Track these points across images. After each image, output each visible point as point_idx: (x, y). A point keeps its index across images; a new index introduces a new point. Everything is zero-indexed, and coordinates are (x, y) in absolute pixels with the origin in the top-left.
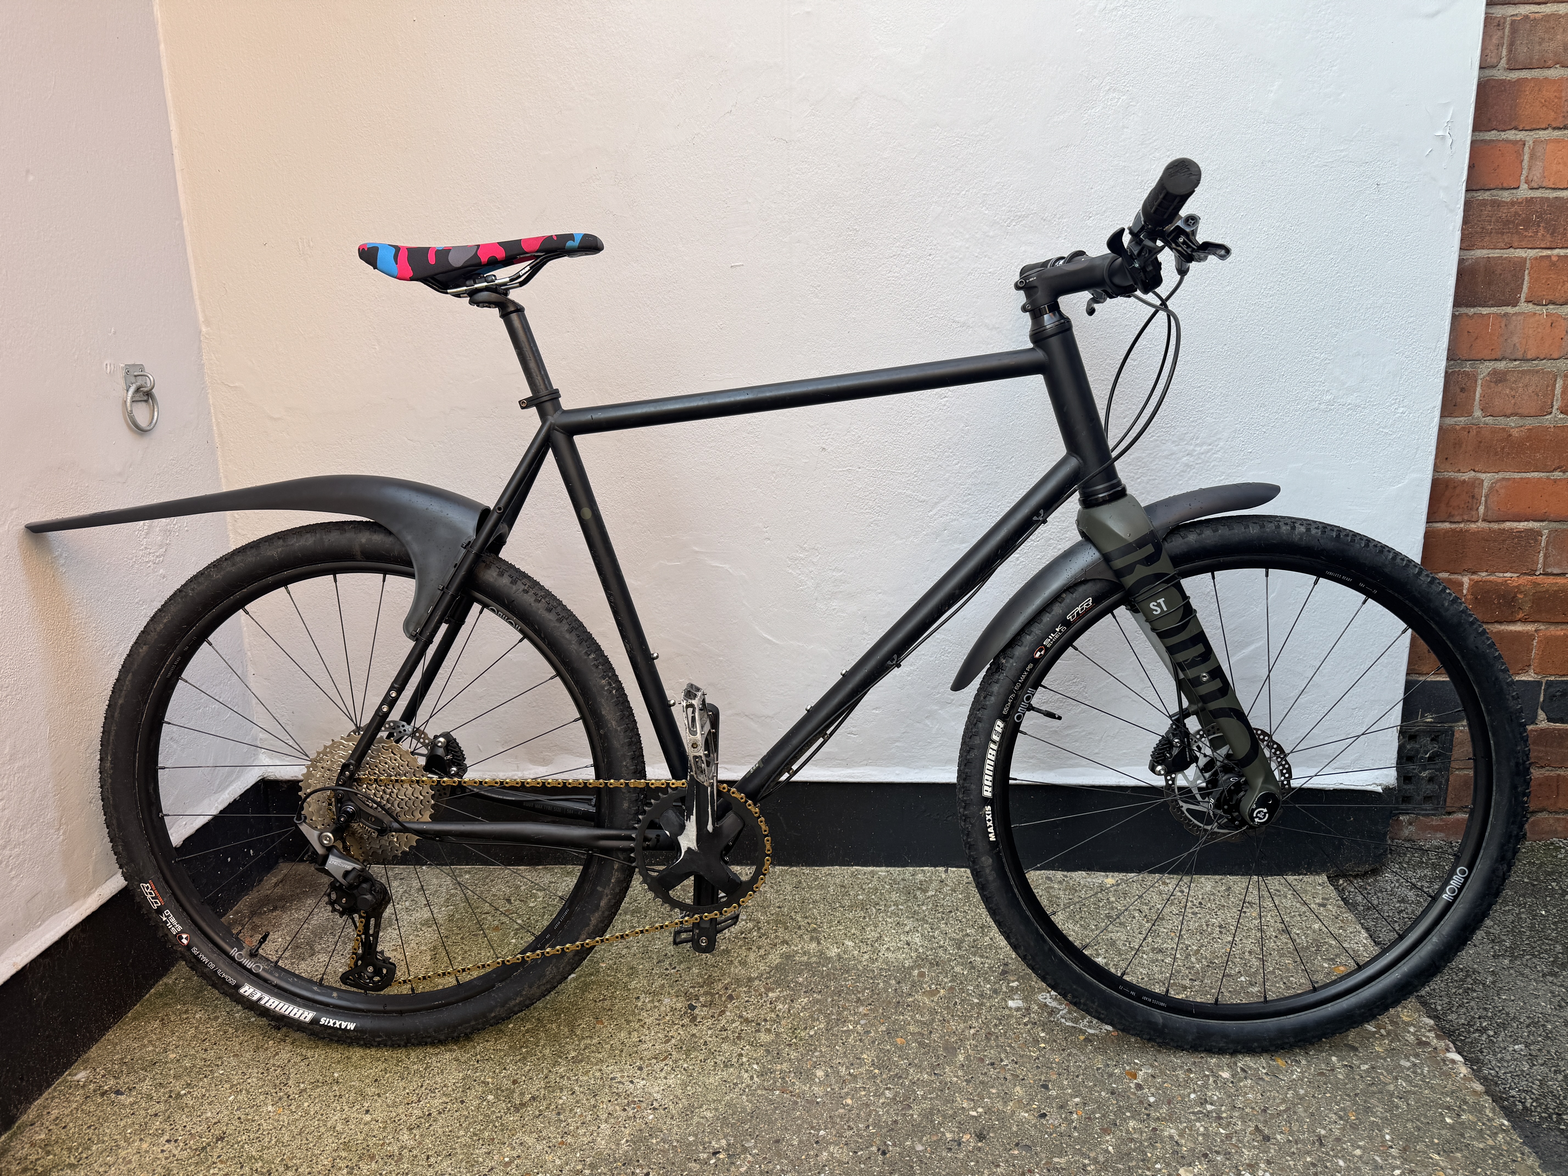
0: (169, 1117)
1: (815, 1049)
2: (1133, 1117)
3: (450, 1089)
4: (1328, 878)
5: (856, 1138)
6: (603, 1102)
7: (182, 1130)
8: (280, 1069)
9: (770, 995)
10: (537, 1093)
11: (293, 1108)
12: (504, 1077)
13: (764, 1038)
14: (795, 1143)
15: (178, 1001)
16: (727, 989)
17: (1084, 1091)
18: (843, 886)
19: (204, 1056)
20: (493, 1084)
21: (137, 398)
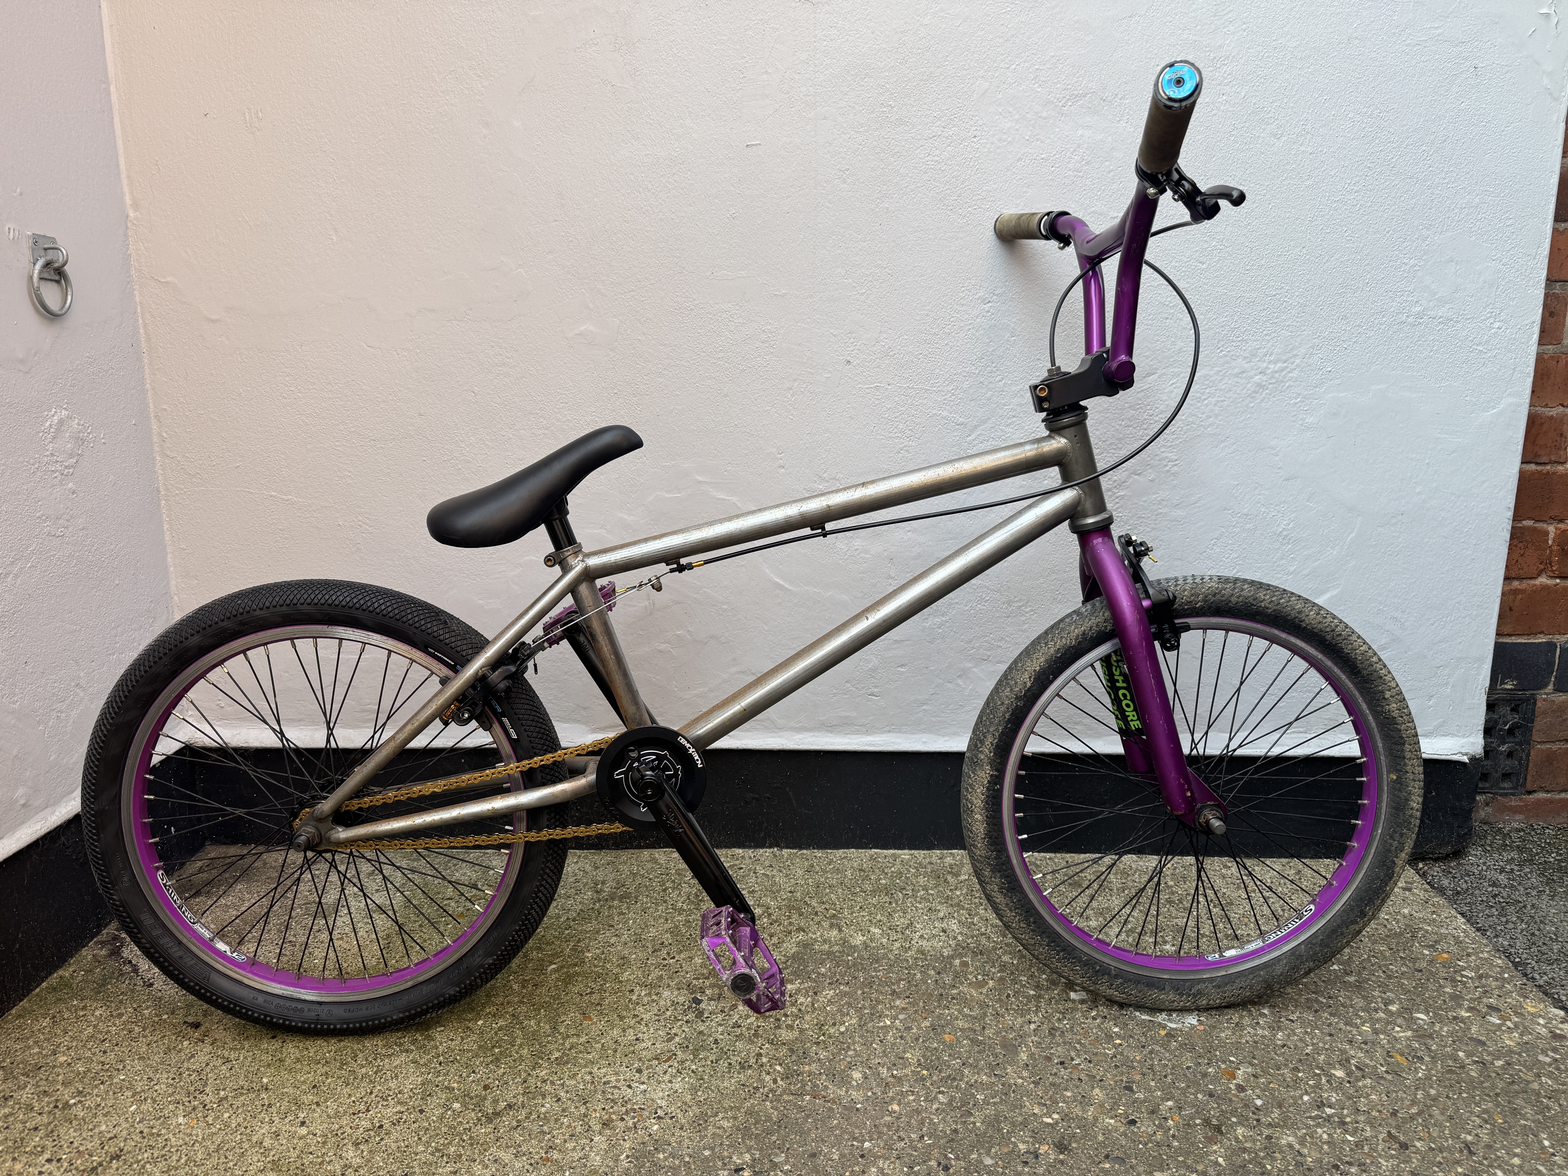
0: (52, 1132)
1: (849, 1047)
2: (1240, 1123)
3: (406, 1096)
5: (910, 1151)
6: (595, 1110)
7: (68, 1147)
8: (196, 1073)
9: (789, 987)
10: (514, 1101)
11: (210, 1119)
12: (474, 1081)
13: (786, 1034)
14: (836, 1157)
15: (74, 996)
17: (1177, 1093)
18: (861, 870)
19: (102, 1059)
20: (459, 1090)
21: (46, 276)
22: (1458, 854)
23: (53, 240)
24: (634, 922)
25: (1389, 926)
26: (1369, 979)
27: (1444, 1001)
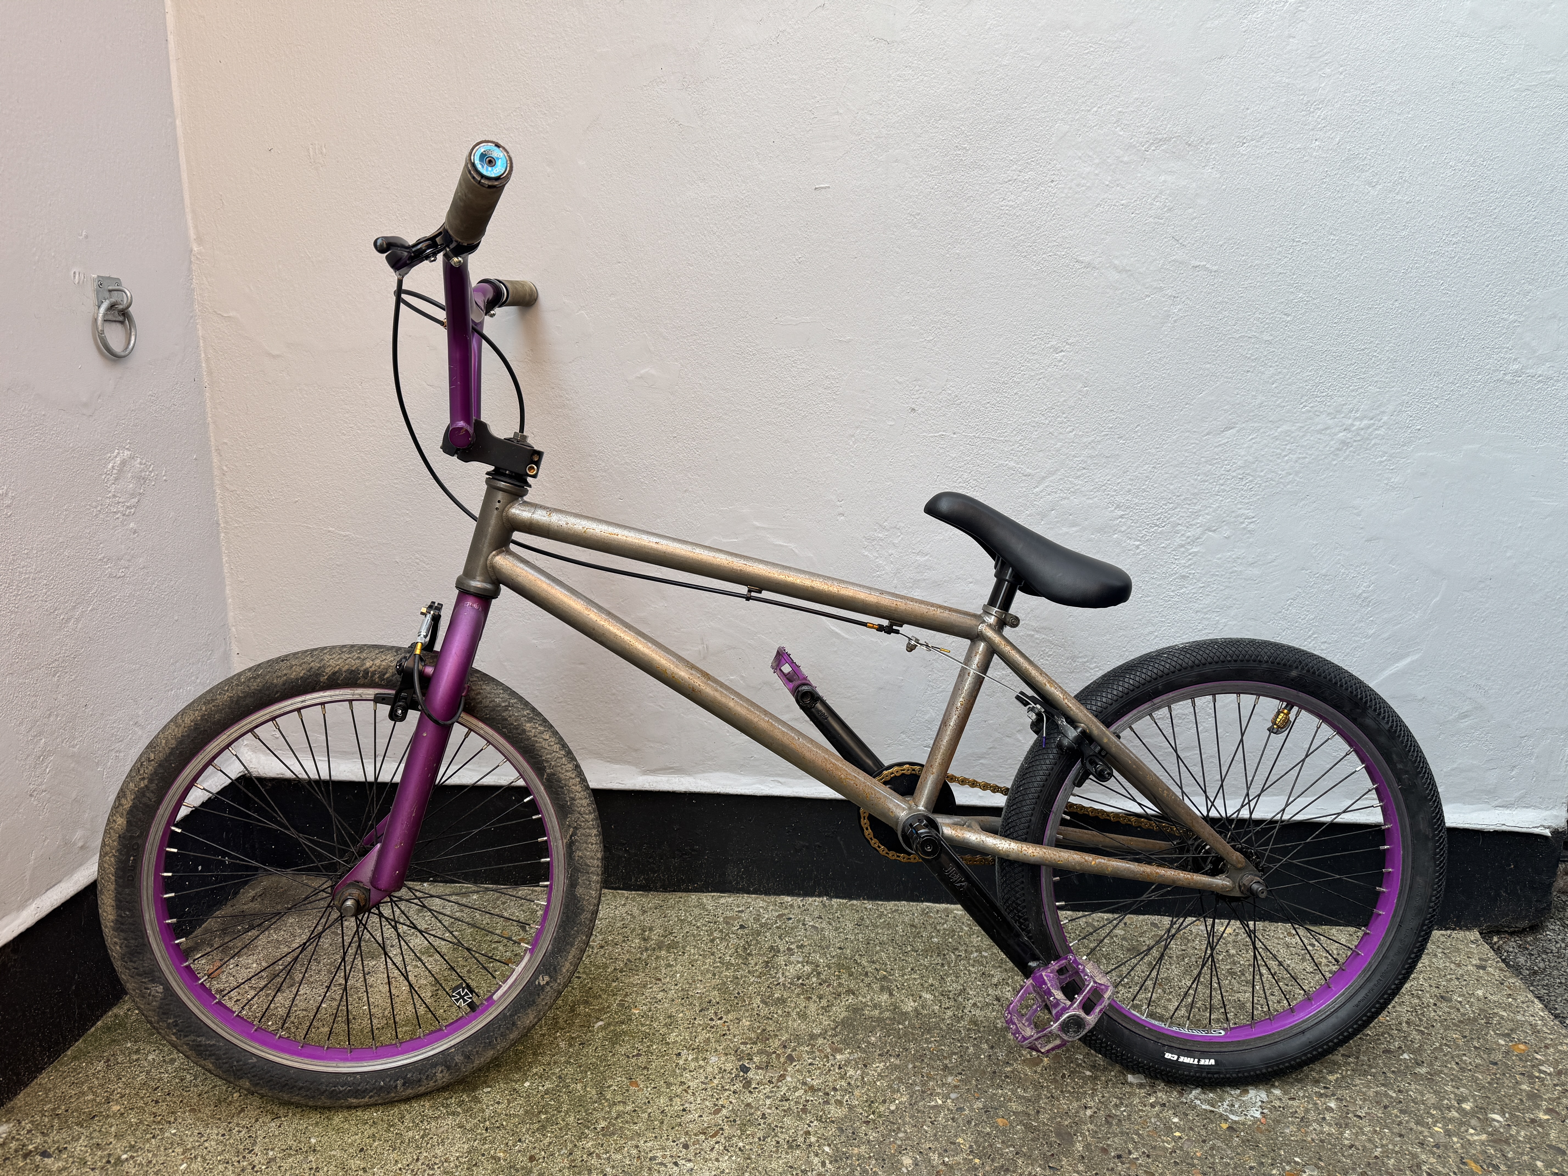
1: (899, 1128)
3: (452, 1165)
4: (1481, 934)
8: (245, 1130)
9: (838, 1057)
12: (520, 1151)
13: (835, 1112)
15: (128, 1038)
16: (785, 1047)
19: (154, 1110)
20: (505, 1160)
21: (110, 317)
22: (1535, 928)
23: (118, 281)
24: (682, 976)
25: (1462, 1010)
26: (1441, 1072)
27: (1521, 1100)
